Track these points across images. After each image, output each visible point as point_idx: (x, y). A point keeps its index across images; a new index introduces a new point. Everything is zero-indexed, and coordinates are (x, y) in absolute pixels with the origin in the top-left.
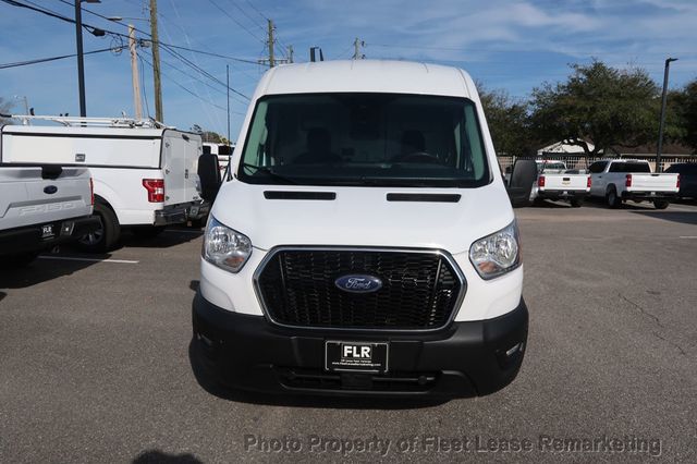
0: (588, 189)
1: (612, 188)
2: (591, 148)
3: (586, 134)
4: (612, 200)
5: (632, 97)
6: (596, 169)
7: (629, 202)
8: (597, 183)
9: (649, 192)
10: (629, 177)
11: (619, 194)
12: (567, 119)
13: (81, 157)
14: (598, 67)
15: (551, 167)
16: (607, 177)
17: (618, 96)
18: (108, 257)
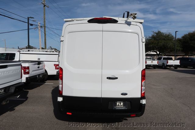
0: (158, 64)
1: (163, 64)
2: (158, 53)
3: (157, 49)
4: (163, 67)
5: (168, 40)
6: (159, 59)
7: (168, 67)
8: (160, 63)
9: (173, 65)
10: (168, 61)
11: (165, 66)
12: (152, 46)
13: (39, 59)
14: (159, 32)
15: (148, 58)
16: (162, 61)
17: (164, 39)
18: (45, 83)
